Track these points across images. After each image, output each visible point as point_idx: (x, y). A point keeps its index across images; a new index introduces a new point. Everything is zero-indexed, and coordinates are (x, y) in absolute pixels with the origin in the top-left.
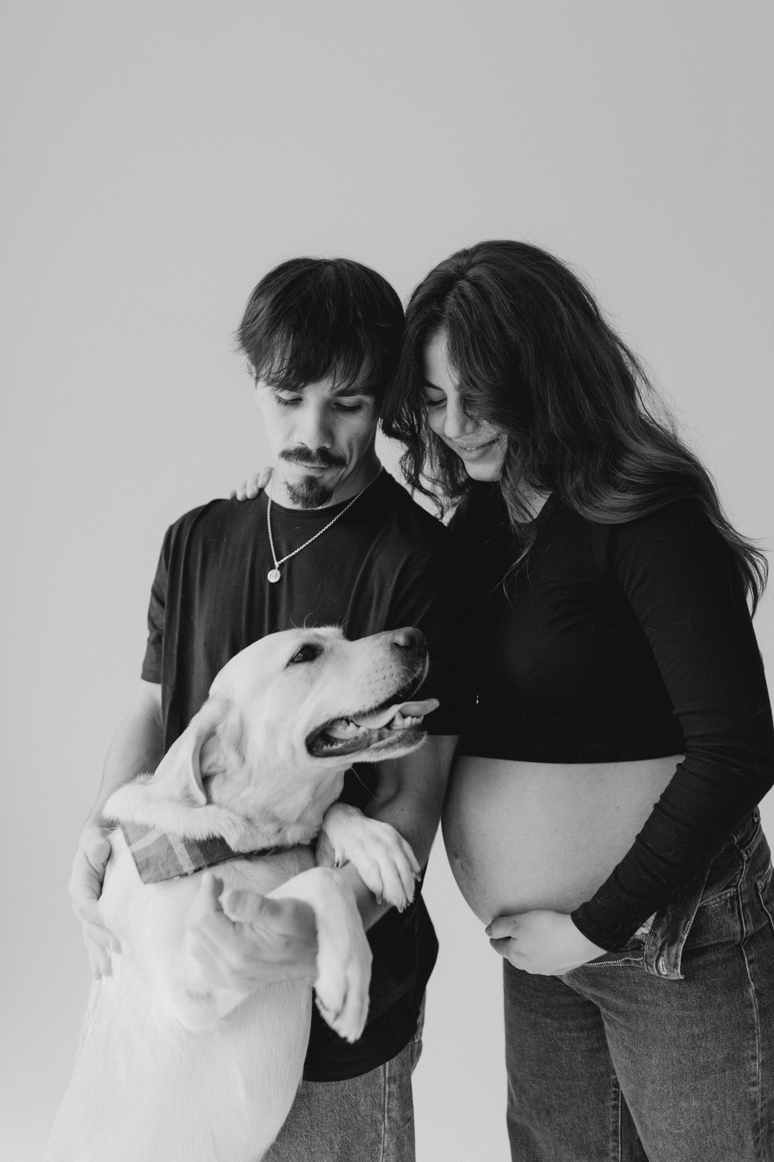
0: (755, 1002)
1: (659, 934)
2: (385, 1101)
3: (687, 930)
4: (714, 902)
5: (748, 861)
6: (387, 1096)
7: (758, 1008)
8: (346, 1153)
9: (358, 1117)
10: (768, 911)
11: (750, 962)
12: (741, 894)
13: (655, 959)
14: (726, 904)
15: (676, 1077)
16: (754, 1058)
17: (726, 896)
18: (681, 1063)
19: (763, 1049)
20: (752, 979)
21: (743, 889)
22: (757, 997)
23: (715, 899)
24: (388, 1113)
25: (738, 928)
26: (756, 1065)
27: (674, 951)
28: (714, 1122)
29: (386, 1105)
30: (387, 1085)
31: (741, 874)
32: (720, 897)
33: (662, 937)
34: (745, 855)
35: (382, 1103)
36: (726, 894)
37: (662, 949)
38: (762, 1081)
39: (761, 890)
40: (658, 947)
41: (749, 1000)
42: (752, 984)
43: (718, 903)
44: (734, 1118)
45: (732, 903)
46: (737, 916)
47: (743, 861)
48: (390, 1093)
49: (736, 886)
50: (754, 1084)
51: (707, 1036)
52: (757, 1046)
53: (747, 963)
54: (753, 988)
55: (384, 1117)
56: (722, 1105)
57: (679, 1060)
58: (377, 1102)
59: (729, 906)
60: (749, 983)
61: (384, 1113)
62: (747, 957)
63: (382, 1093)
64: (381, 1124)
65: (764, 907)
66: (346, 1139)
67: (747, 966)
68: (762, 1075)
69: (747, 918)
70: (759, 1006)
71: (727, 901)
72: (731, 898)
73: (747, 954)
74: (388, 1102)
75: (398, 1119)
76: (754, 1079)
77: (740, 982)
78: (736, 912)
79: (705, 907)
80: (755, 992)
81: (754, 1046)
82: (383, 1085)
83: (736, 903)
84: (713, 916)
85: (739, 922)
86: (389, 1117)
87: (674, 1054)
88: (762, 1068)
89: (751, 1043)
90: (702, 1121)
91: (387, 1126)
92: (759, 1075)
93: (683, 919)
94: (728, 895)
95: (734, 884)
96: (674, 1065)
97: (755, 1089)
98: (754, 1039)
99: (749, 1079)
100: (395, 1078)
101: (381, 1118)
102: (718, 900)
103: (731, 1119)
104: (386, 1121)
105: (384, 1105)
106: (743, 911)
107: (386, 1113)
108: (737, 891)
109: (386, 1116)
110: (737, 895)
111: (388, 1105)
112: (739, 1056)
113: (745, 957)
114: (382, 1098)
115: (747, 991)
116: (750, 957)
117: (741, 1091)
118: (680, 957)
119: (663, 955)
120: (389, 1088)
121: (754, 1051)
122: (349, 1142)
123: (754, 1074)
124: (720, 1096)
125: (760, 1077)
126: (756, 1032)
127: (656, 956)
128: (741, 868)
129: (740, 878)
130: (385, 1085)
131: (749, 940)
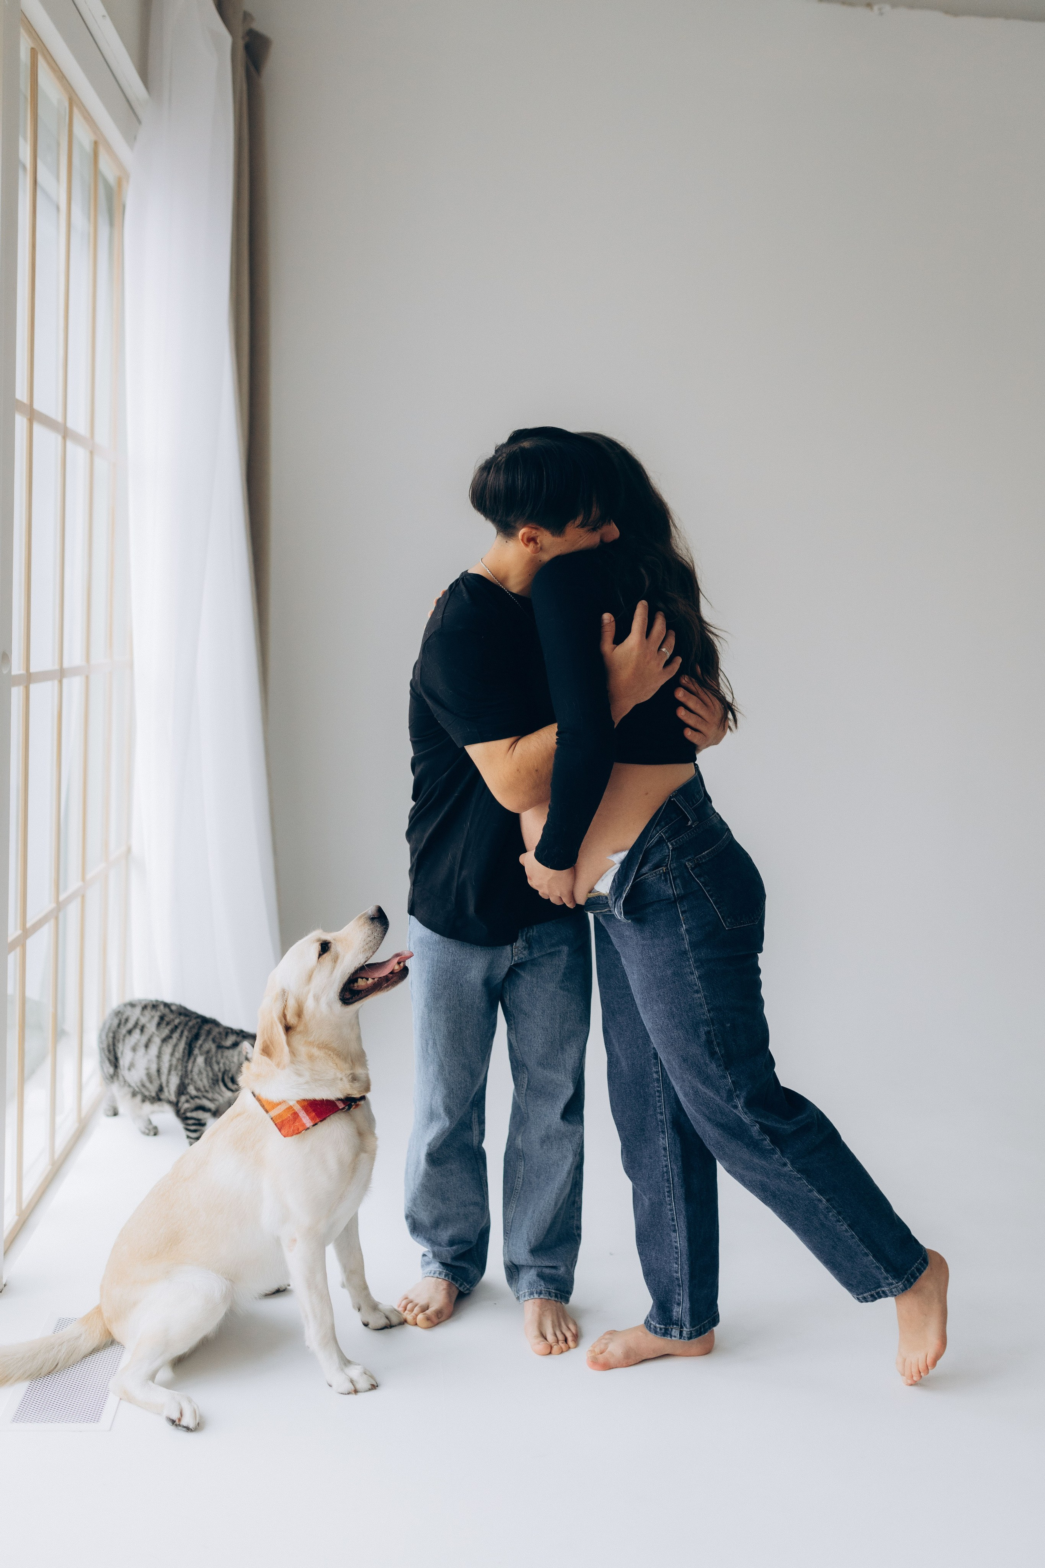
4: (652, 876)
5: (672, 849)
7: (688, 941)
10: (699, 881)
11: (683, 912)
12: (671, 870)
14: (661, 877)
16: (692, 973)
19: (697, 968)
20: (684, 923)
21: (672, 868)
22: (688, 934)
23: (652, 874)
25: (671, 892)
26: (695, 979)
28: (676, 1020)
31: (669, 858)
32: (655, 873)
34: (670, 846)
36: (659, 871)
38: (703, 990)
39: (690, 868)
41: (681, 935)
42: (684, 925)
43: (655, 876)
44: (688, 1016)
45: (664, 876)
46: (669, 884)
47: (668, 849)
49: (667, 865)
50: (697, 992)
52: (693, 966)
53: (680, 912)
54: (685, 928)
59: (663, 878)
60: (682, 924)
65: (696, 879)
67: (680, 914)
68: (701, 985)
69: (677, 885)
71: (661, 875)
72: (664, 873)
73: (680, 907)
76: (696, 988)
77: (677, 923)
78: (669, 882)
79: (648, 879)
80: (686, 931)
81: (690, 965)
83: (668, 876)
84: (653, 884)
85: (671, 888)
88: (700, 981)
89: (687, 963)
92: (699, 986)
93: (625, 885)
94: (662, 871)
95: (664, 865)
97: (699, 995)
99: (693, 988)
103: (686, 1017)
106: (673, 881)
108: (667, 868)
110: (668, 871)
112: (681, 972)
113: (679, 909)
115: (679, 930)
116: (683, 909)
117: (689, 997)
121: (691, 968)
123: (696, 985)
124: (676, 1001)
125: (701, 987)
126: (689, 956)
128: (667, 853)
129: (668, 860)
131: (681, 898)
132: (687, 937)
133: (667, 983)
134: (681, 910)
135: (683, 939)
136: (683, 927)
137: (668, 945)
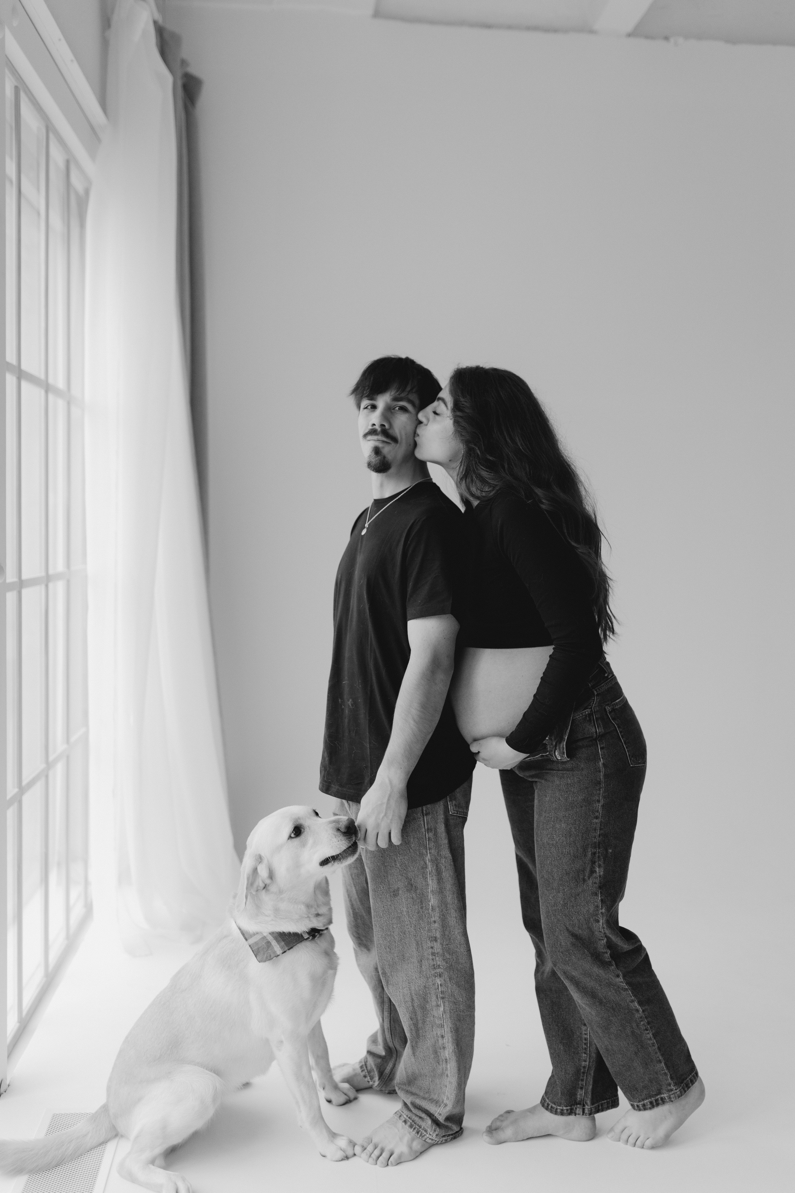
0: (603, 769)
1: (553, 739)
2: (426, 842)
3: (567, 733)
5: (597, 695)
6: (427, 839)
8: (405, 870)
9: (411, 850)
10: (615, 723)
11: (602, 748)
12: (595, 713)
13: (553, 752)
14: (586, 717)
18: (560, 800)
19: (604, 797)
20: (602, 758)
21: (595, 710)
22: (604, 767)
23: (579, 715)
24: (429, 850)
25: (594, 730)
27: (561, 746)
28: (571, 839)
29: (428, 845)
30: (427, 833)
31: (594, 702)
32: (582, 714)
33: (556, 740)
34: (595, 692)
35: (425, 843)
36: (585, 712)
37: (556, 745)
38: (602, 817)
39: (608, 712)
40: (554, 745)
41: (599, 768)
42: (602, 760)
43: (581, 717)
44: (583, 837)
46: (592, 724)
47: (594, 695)
48: (429, 838)
49: (592, 708)
53: (599, 748)
54: (602, 762)
55: (427, 852)
56: (577, 828)
58: (421, 842)
59: (588, 718)
60: (600, 759)
61: (427, 850)
62: (600, 745)
63: (424, 838)
64: (426, 857)
65: (612, 721)
66: (404, 861)
67: (600, 750)
69: (599, 725)
70: (605, 773)
72: (589, 714)
73: (600, 744)
74: (429, 844)
75: (436, 855)
76: (598, 814)
77: (596, 757)
78: (592, 722)
79: (577, 718)
80: (603, 765)
81: (600, 794)
82: (424, 833)
83: (592, 717)
84: (579, 724)
85: (594, 727)
86: (430, 853)
87: (557, 795)
88: (604, 808)
89: (598, 792)
91: (429, 858)
94: (587, 713)
95: (590, 707)
96: (556, 801)
97: (597, 821)
98: (600, 790)
99: (595, 814)
100: (431, 829)
101: (425, 852)
102: (581, 715)
103: (581, 838)
104: (428, 855)
105: (427, 845)
106: (596, 721)
107: (428, 850)
108: (592, 710)
109: (428, 852)
110: (593, 713)
111: (429, 845)
112: (590, 799)
114: (425, 841)
115: (598, 763)
116: (602, 746)
117: (589, 821)
119: (557, 749)
120: (428, 835)
122: (406, 863)
123: (598, 811)
124: (577, 823)
126: (601, 786)
127: (554, 750)
128: (593, 698)
129: (593, 703)
130: (425, 833)
131: (601, 737)
132: (603, 770)
135: (600, 772)
136: (601, 761)
137: (586, 775)
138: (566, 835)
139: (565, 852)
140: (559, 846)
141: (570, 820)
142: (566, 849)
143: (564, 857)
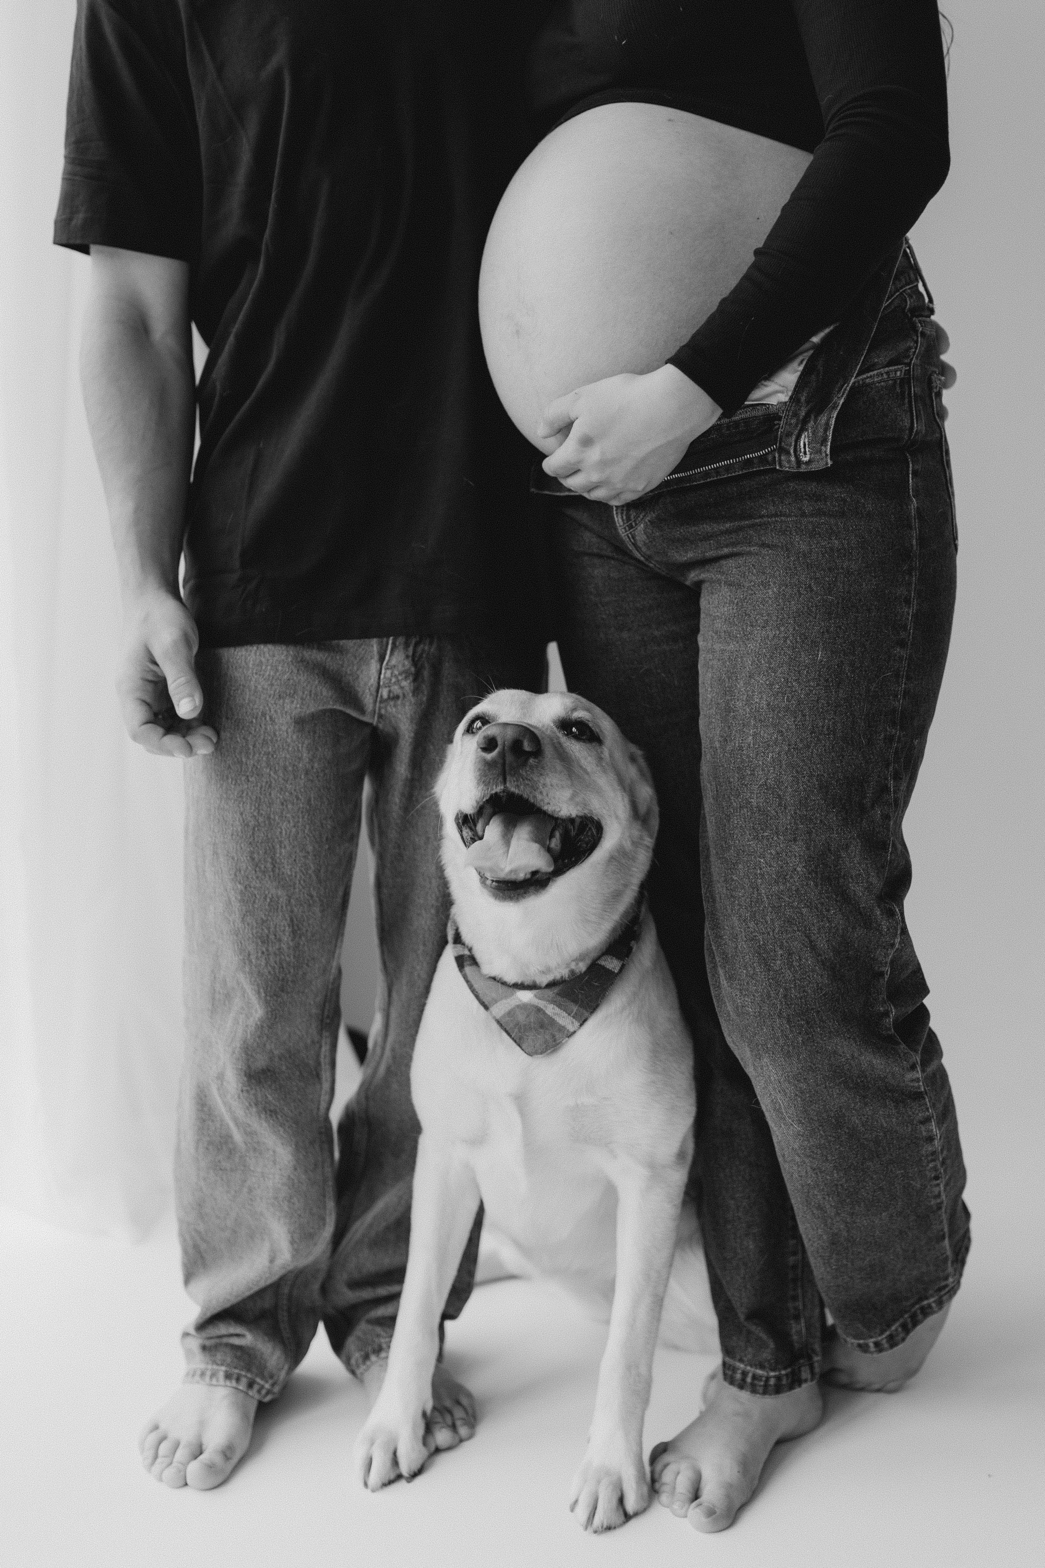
0: (918, 524)
1: (803, 399)
3: (843, 394)
4: (881, 378)
5: (922, 336)
7: (918, 533)
11: (915, 473)
13: (794, 437)
14: (893, 386)
15: (802, 612)
16: (907, 601)
17: (896, 374)
18: (812, 590)
19: (919, 594)
20: (913, 495)
21: (915, 376)
22: (921, 519)
23: (882, 375)
25: (906, 420)
26: (907, 614)
27: (823, 419)
31: (916, 349)
32: (887, 374)
33: (808, 402)
34: (920, 326)
36: (896, 371)
37: (805, 421)
38: (912, 644)
39: (934, 390)
40: (801, 417)
41: (907, 518)
42: (914, 501)
43: (884, 381)
45: (901, 387)
46: (907, 405)
47: (916, 331)
49: (908, 367)
50: (902, 644)
51: (851, 553)
52: (913, 586)
53: (911, 472)
54: (914, 506)
56: (858, 665)
57: (810, 586)
59: (898, 390)
60: (910, 498)
62: (912, 463)
65: (937, 418)
67: (909, 476)
68: (913, 633)
69: (918, 413)
70: (922, 532)
71: (895, 381)
72: (902, 380)
73: (914, 461)
76: (903, 635)
77: (899, 494)
78: (906, 401)
80: (915, 512)
81: (910, 584)
83: (907, 388)
84: (877, 397)
85: (908, 413)
87: (803, 578)
88: (914, 621)
89: (905, 578)
90: (826, 686)
92: (910, 633)
93: (837, 383)
94: (898, 373)
95: (906, 361)
96: (800, 594)
97: (902, 652)
98: (911, 574)
102: (885, 376)
106: (914, 402)
108: (909, 373)
110: (909, 380)
113: (910, 463)
115: (905, 506)
116: (918, 467)
118: (832, 427)
119: (807, 430)
121: (909, 591)
123: (905, 628)
125: (909, 636)
126: (914, 565)
127: (796, 432)
129: (913, 358)
133: (854, 610)
134: (913, 468)
135: (910, 528)
137: (878, 531)
138: (827, 681)
139: (823, 727)
140: (807, 712)
141: (839, 641)
142: (824, 719)
143: (819, 740)
